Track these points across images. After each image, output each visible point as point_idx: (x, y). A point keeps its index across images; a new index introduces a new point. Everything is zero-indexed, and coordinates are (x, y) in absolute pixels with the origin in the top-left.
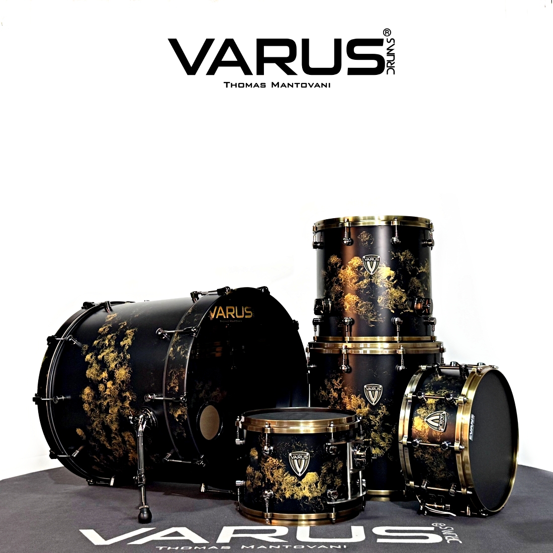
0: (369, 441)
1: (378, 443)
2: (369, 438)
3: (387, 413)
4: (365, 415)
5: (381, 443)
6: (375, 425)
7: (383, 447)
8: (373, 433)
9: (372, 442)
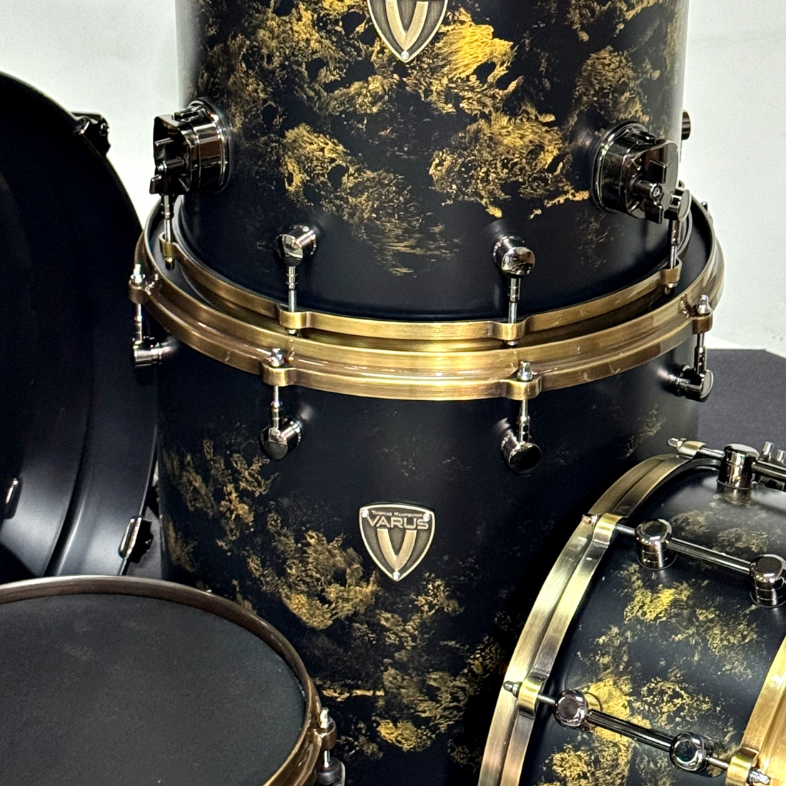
0: (375, 698)
1: (408, 707)
2: (375, 688)
3: (451, 607)
4: (362, 610)
5: (422, 706)
6: (400, 647)
7: (428, 719)
8: (392, 671)
9: (388, 702)
